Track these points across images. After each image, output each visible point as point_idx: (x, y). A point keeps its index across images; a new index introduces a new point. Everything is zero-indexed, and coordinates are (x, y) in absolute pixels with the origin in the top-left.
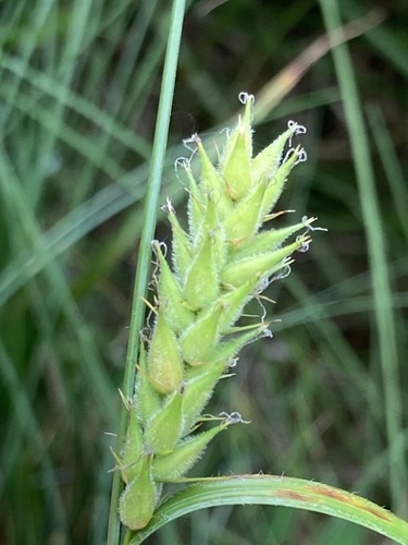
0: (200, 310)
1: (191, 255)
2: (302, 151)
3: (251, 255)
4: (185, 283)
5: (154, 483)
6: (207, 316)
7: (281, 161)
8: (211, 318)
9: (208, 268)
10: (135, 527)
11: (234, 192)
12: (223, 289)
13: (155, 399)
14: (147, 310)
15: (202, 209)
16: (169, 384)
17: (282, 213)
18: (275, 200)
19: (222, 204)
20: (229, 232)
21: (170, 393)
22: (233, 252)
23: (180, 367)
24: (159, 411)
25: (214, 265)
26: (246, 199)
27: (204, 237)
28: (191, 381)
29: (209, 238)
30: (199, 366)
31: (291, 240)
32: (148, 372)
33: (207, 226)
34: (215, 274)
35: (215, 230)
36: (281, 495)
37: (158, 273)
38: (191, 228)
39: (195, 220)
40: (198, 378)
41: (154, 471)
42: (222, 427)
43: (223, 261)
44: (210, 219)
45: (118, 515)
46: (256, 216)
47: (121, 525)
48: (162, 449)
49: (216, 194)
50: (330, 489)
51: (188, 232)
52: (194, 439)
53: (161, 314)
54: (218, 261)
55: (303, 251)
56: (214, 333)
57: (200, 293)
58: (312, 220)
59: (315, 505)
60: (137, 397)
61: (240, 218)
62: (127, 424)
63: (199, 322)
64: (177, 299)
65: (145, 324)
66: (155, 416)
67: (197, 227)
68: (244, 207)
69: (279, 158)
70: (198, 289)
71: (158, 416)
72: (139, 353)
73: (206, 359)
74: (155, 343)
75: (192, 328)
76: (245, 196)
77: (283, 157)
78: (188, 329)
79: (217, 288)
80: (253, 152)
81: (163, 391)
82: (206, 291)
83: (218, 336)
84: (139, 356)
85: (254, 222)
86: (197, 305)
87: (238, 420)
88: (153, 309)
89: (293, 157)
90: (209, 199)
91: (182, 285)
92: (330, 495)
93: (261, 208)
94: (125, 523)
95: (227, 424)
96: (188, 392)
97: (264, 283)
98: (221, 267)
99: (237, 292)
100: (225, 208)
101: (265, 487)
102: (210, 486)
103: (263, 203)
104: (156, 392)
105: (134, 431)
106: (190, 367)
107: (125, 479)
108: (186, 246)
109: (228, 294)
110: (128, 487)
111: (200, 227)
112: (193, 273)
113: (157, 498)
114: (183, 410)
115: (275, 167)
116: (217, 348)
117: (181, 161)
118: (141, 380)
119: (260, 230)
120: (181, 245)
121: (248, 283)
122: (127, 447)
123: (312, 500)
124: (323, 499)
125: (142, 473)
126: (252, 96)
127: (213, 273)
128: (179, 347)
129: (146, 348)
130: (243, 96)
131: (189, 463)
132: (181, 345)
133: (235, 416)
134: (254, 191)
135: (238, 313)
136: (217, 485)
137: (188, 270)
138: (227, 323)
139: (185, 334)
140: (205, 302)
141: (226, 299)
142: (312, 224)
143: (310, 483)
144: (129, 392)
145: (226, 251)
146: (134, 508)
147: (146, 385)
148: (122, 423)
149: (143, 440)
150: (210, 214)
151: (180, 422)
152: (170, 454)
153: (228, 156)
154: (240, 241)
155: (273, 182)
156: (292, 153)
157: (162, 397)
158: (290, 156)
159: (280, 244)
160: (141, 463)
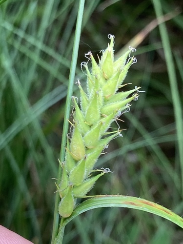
0: (92, 125)
1: (88, 102)
2: (135, 59)
3: (114, 102)
4: (86, 114)
5: (73, 198)
6: (95, 127)
7: (126, 63)
8: (97, 128)
9: (96, 107)
10: (66, 216)
11: (106, 76)
12: (102, 116)
13: (73, 163)
14: (70, 125)
15: (93, 83)
16: (79, 156)
17: (126, 84)
18: (123, 79)
19: (101, 81)
20: (105, 92)
21: (80, 160)
22: (106, 101)
23: (84, 149)
24: (75, 167)
25: (98, 106)
26: (111, 79)
27: (94, 94)
28: (89, 155)
29: (96, 94)
30: (92, 149)
31: (130, 96)
32: (70, 151)
33: (95, 90)
34: (98, 110)
35: (98, 91)
36: (127, 203)
37: (74, 110)
38: (88, 91)
39: (90, 88)
40: (91, 153)
41: (73, 193)
42: (102, 174)
43: (102, 105)
44: (96, 87)
45: (58, 211)
46: (115, 85)
47: (59, 216)
48: (77, 183)
49: (99, 76)
50: (147, 201)
51: (87, 93)
52: (90, 179)
53: (76, 126)
54: (100, 104)
55: (135, 100)
56: (98, 134)
57: (92, 118)
58: (139, 88)
59: (141, 207)
60: (66, 162)
61: (109, 86)
62: (62, 173)
63: (92, 130)
64: (82, 120)
65: (69, 132)
66: (73, 169)
67: (90, 90)
68: (111, 82)
69: (125, 62)
70: (91, 116)
71: (75, 169)
72: (66, 144)
73: (95, 146)
74: (73, 139)
75: (89, 133)
76: (111, 77)
77: (127, 61)
78: (87, 133)
79: (99, 116)
80: (114, 59)
81: (77, 159)
82: (95, 117)
83: (100, 136)
84: (66, 145)
85: (115, 88)
86: (91, 123)
87: (108, 171)
88: (72, 125)
89: (131, 61)
90: (96, 78)
91: (84, 115)
92: (147, 204)
93: (118, 82)
94: (61, 215)
95: (104, 173)
96: (87, 159)
97: (119, 114)
98: (101, 107)
99: (108, 117)
100: (103, 83)
101: (120, 200)
102: (97, 199)
103: (119, 80)
104: (74, 160)
105: (65, 176)
106: (88, 149)
107: (61, 196)
108: (86, 98)
109: (104, 118)
110: (62, 200)
111: (92, 90)
112: (89, 109)
113: (74, 204)
114: (85, 167)
115: (123, 65)
116: (99, 141)
117: (83, 63)
118: (67, 155)
119: (117, 92)
120: (84, 98)
121: (112, 113)
122: (62, 182)
123: (140, 206)
124: (144, 205)
125: (68, 193)
126: (113, 36)
127: (98, 109)
128: (83, 141)
129: (70, 141)
130: (109, 36)
131: (88, 190)
132: (84, 139)
133: (107, 170)
134: (115, 75)
135: (108, 126)
136: (100, 199)
137: (87, 108)
138: (104, 130)
139: (86, 135)
140: (95, 122)
141: (103, 120)
142: (139, 90)
143: (139, 199)
144: (62, 160)
145: (103, 100)
146: (65, 208)
147: (69, 157)
148: (60, 173)
149: (68, 180)
150: (96, 85)
151: (84, 172)
152: (80, 185)
153: (104, 61)
154: (109, 96)
155: (123, 71)
156: (131, 59)
157: (76, 162)
158: (130, 60)
159: (126, 98)
160: (68, 189)
